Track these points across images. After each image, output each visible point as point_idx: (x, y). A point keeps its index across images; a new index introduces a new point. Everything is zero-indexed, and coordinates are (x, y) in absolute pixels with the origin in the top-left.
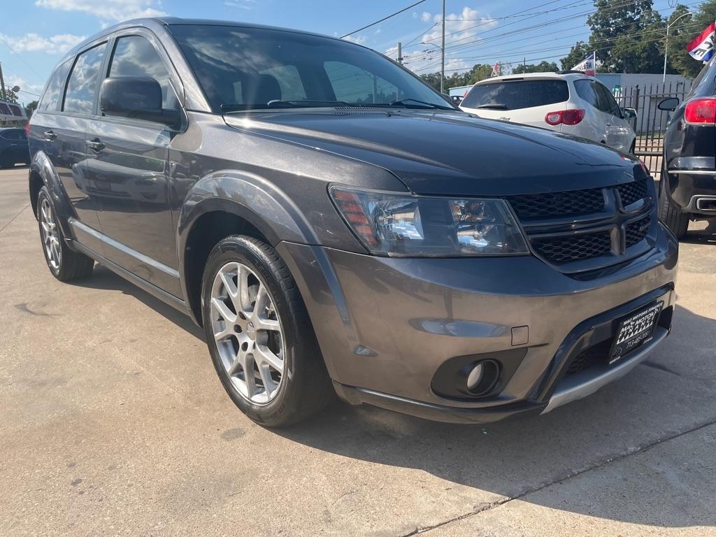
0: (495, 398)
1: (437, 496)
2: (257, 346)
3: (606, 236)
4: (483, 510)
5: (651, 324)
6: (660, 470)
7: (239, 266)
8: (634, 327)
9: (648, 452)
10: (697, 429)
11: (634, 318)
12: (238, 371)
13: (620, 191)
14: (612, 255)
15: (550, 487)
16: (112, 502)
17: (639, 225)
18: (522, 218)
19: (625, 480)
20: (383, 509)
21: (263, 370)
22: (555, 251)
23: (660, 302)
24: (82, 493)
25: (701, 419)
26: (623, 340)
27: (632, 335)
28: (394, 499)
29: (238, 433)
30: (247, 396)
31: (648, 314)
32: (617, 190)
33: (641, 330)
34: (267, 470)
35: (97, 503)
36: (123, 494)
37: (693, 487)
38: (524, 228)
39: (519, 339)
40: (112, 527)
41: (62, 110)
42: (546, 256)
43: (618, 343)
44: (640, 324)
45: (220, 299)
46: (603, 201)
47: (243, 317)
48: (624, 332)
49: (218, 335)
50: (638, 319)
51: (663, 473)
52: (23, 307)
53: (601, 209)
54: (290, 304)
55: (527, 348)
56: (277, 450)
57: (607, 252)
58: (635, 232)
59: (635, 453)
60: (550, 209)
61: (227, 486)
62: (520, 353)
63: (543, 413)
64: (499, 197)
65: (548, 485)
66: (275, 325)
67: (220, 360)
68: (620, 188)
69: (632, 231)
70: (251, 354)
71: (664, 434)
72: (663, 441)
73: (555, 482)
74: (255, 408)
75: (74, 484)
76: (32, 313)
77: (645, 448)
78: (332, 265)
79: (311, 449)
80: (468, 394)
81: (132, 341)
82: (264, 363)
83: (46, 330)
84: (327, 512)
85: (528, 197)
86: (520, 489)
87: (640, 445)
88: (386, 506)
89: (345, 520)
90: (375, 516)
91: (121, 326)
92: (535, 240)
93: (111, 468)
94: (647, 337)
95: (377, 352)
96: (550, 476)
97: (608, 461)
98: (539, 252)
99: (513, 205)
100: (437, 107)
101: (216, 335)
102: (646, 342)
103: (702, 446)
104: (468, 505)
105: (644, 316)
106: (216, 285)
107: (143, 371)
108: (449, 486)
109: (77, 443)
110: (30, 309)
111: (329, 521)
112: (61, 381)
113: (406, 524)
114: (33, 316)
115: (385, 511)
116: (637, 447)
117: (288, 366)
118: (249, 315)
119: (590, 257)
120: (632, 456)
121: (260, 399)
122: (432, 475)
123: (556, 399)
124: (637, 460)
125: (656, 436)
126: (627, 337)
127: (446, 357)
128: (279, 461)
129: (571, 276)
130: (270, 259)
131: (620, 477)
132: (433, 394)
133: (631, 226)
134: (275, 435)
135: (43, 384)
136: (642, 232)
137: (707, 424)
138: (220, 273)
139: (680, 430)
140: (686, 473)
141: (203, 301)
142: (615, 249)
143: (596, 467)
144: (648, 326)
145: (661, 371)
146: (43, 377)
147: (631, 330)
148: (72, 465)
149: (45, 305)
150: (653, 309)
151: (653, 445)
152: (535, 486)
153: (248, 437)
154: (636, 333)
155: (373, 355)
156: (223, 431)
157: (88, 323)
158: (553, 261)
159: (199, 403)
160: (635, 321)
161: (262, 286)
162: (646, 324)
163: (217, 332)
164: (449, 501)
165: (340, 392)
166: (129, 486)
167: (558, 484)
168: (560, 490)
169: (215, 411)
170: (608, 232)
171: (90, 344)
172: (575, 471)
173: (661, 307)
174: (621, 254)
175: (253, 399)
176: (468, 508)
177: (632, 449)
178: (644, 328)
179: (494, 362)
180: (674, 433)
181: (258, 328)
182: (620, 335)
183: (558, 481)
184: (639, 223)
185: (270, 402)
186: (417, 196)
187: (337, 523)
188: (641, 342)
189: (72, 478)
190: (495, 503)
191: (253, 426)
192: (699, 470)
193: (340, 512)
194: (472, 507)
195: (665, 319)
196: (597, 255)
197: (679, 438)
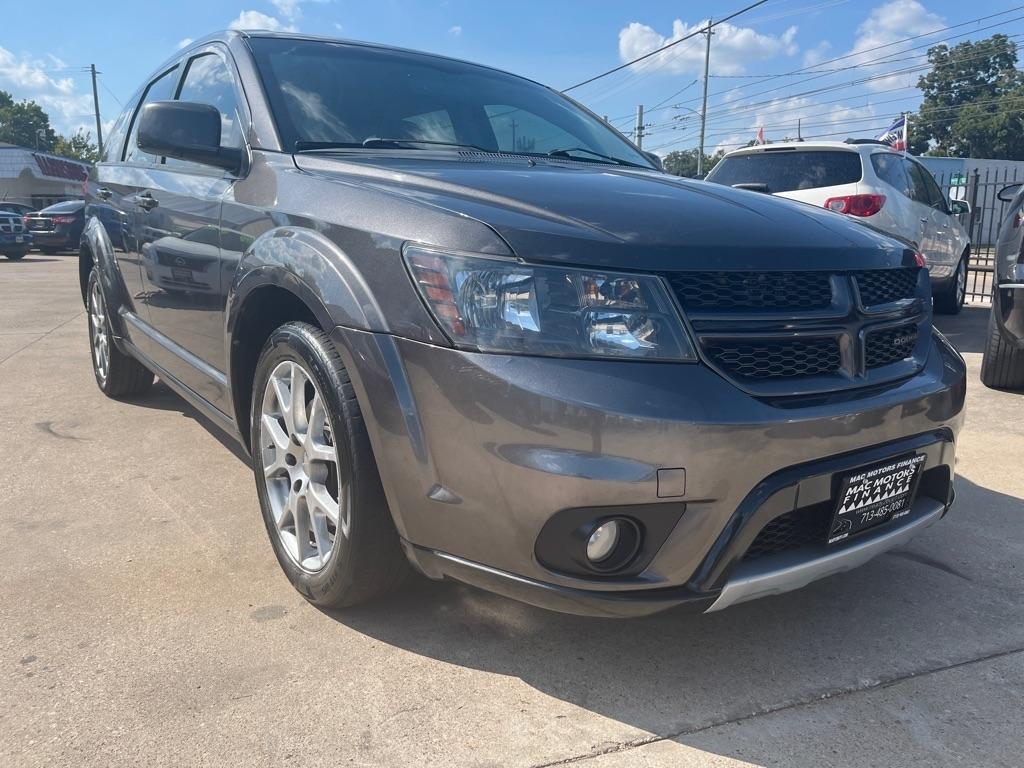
0: (633, 578)
1: (540, 725)
2: (310, 484)
3: (832, 346)
4: (606, 752)
5: (907, 488)
6: (903, 716)
7: (293, 366)
8: (873, 489)
9: (891, 689)
10: (979, 660)
11: (870, 475)
12: (288, 523)
13: (859, 281)
14: (841, 376)
15: (720, 728)
16: (65, 692)
17: (893, 336)
18: (688, 306)
19: (843, 727)
20: (453, 736)
21: (317, 520)
22: (744, 360)
23: (921, 455)
24: (30, 675)
25: (988, 647)
26: (852, 507)
27: (869, 502)
28: (473, 725)
29: (277, 612)
30: (298, 559)
31: (897, 470)
32: (853, 279)
33: (885, 496)
34: (301, 666)
35: (46, 690)
36: (86, 682)
37: (953, 748)
38: (691, 323)
39: (669, 488)
40: (54, 726)
41: (123, 159)
42: (726, 368)
43: (843, 510)
44: (883, 486)
45: (275, 417)
46: (828, 292)
47: (297, 442)
48: (854, 495)
49: (268, 470)
50: (879, 477)
51: (908, 722)
52: (46, 427)
53: (826, 304)
54: (348, 421)
55: (685, 503)
56: (325, 641)
57: (832, 372)
58: (886, 346)
59: (871, 688)
60: (738, 298)
61: (235, 684)
62: (674, 512)
63: (711, 609)
64: (652, 273)
65: (718, 725)
66: (330, 453)
67: (269, 506)
68: (860, 276)
69: (879, 343)
70: (303, 497)
71: (923, 663)
72: (919, 674)
73: (729, 722)
74: (305, 577)
75: (24, 662)
76: (55, 434)
77: (886, 683)
78: (404, 364)
79: (375, 642)
80: (591, 570)
81: (175, 479)
82: (318, 510)
83: (65, 458)
84: (367, 736)
85: (703, 276)
86: (672, 727)
87: (880, 678)
88: (460, 734)
89: (390, 749)
90: (437, 747)
91: (168, 459)
92: (709, 341)
93: (81, 646)
94: (901, 509)
95: (461, 496)
96: (723, 711)
97: (823, 696)
98: (718, 362)
99: (675, 286)
100: (623, 163)
101: (266, 469)
102: (896, 516)
103: (980, 687)
104: (585, 743)
105: (890, 473)
106: (267, 394)
107: (174, 520)
108: (563, 713)
109: (49, 608)
110: (54, 430)
111: (367, 748)
112: (58, 524)
113: (481, 762)
114: (54, 438)
115: (455, 740)
116: (875, 680)
117: (343, 515)
118: (301, 438)
119: (801, 376)
120: (862, 693)
121: (312, 564)
122: (542, 694)
123: (734, 590)
124: (869, 699)
125: (910, 666)
126: (861, 505)
127: (556, 507)
128: (323, 656)
129: (766, 401)
130: (329, 355)
131: (836, 722)
132: (537, 563)
133: (879, 335)
134: (329, 620)
135: (33, 527)
136: (899, 347)
137: (997, 655)
138: (273, 378)
139: (950, 659)
140: (946, 727)
141: (252, 419)
142: (847, 369)
143: (802, 704)
144: (900, 491)
145: (941, 572)
146: (37, 517)
147: (865, 493)
148: (31, 637)
149: (75, 426)
150: (905, 463)
151: (900, 679)
152: (697, 723)
153: (288, 620)
154: (878, 499)
155: (457, 501)
156: (256, 607)
157: (124, 452)
158: (740, 378)
159: (236, 567)
160: (873, 479)
161: (317, 395)
162: (897, 489)
163: (267, 466)
164: (556, 733)
165: (411, 555)
166: (98, 672)
167: (734, 725)
168: (735, 733)
169: (255, 579)
170: (836, 341)
171: (116, 479)
172: (766, 708)
173: (922, 464)
174: (857, 376)
175: (304, 563)
176: (584, 748)
177: (867, 682)
178: (893, 494)
179: (631, 521)
180: (940, 663)
181: (312, 457)
182: (846, 499)
183: (737, 720)
184: (893, 333)
185: (322, 569)
186: (524, 263)
187: (377, 753)
188: (889, 515)
189: (25, 654)
190: (627, 744)
191: (302, 604)
192: (968, 723)
193: (388, 736)
194: (589, 747)
195: (935, 486)
196: (814, 374)
197: (946, 672)
